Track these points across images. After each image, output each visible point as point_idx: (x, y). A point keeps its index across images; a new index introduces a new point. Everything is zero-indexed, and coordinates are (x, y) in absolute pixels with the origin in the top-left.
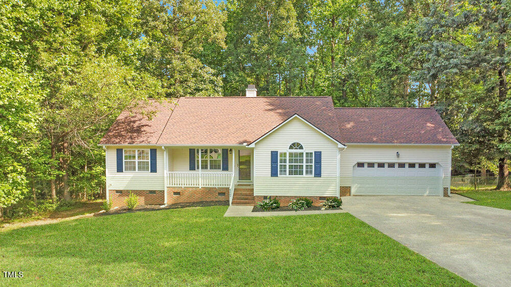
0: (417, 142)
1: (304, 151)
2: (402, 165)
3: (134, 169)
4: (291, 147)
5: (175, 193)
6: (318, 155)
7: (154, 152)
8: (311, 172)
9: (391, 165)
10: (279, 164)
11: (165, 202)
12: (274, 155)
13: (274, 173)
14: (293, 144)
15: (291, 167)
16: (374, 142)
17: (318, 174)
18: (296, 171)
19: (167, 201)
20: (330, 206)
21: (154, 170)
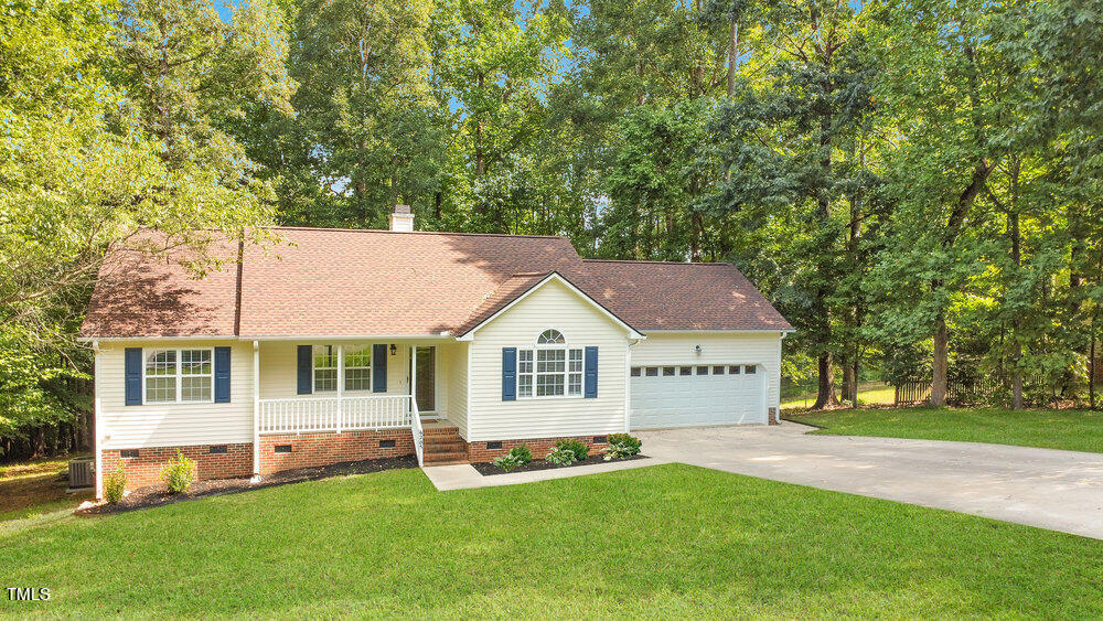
0: (729, 327)
1: (566, 346)
2: (702, 370)
3: (172, 396)
4: (541, 340)
5: (279, 448)
6: (592, 354)
7: (224, 354)
8: (578, 389)
9: (686, 371)
10: (518, 374)
11: (256, 469)
12: (509, 356)
13: (509, 394)
14: (547, 333)
15: (541, 379)
16: (660, 328)
17: (592, 392)
18: (550, 387)
19: (262, 467)
20: (619, 453)
21: (223, 395)
